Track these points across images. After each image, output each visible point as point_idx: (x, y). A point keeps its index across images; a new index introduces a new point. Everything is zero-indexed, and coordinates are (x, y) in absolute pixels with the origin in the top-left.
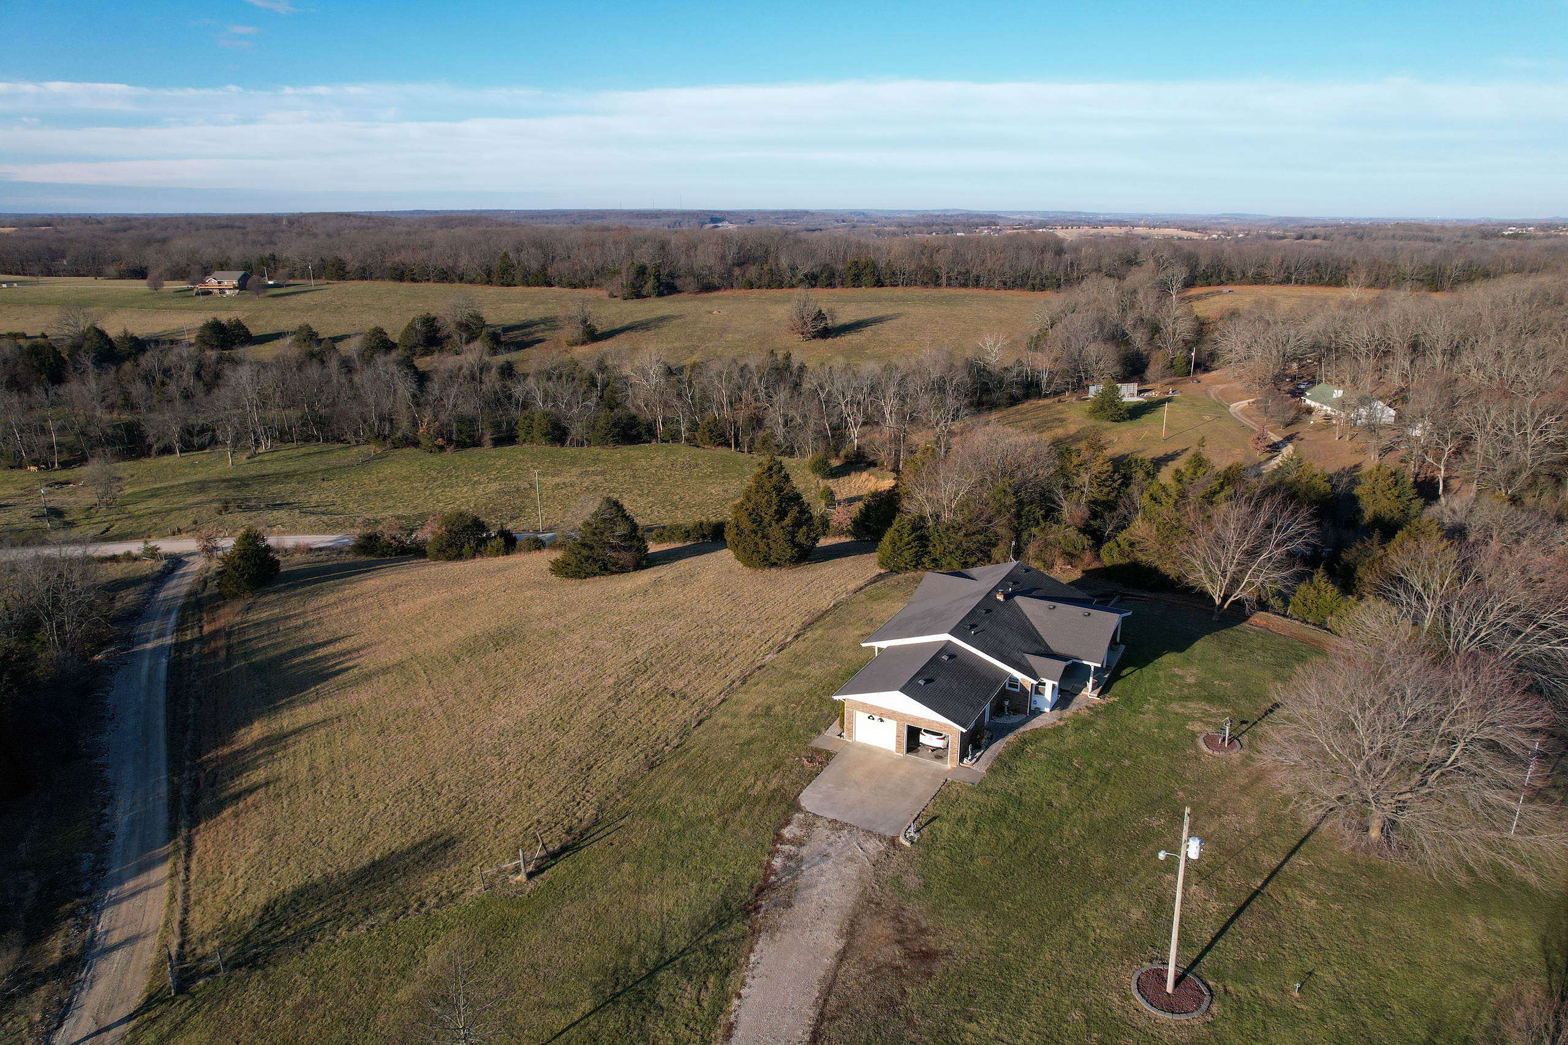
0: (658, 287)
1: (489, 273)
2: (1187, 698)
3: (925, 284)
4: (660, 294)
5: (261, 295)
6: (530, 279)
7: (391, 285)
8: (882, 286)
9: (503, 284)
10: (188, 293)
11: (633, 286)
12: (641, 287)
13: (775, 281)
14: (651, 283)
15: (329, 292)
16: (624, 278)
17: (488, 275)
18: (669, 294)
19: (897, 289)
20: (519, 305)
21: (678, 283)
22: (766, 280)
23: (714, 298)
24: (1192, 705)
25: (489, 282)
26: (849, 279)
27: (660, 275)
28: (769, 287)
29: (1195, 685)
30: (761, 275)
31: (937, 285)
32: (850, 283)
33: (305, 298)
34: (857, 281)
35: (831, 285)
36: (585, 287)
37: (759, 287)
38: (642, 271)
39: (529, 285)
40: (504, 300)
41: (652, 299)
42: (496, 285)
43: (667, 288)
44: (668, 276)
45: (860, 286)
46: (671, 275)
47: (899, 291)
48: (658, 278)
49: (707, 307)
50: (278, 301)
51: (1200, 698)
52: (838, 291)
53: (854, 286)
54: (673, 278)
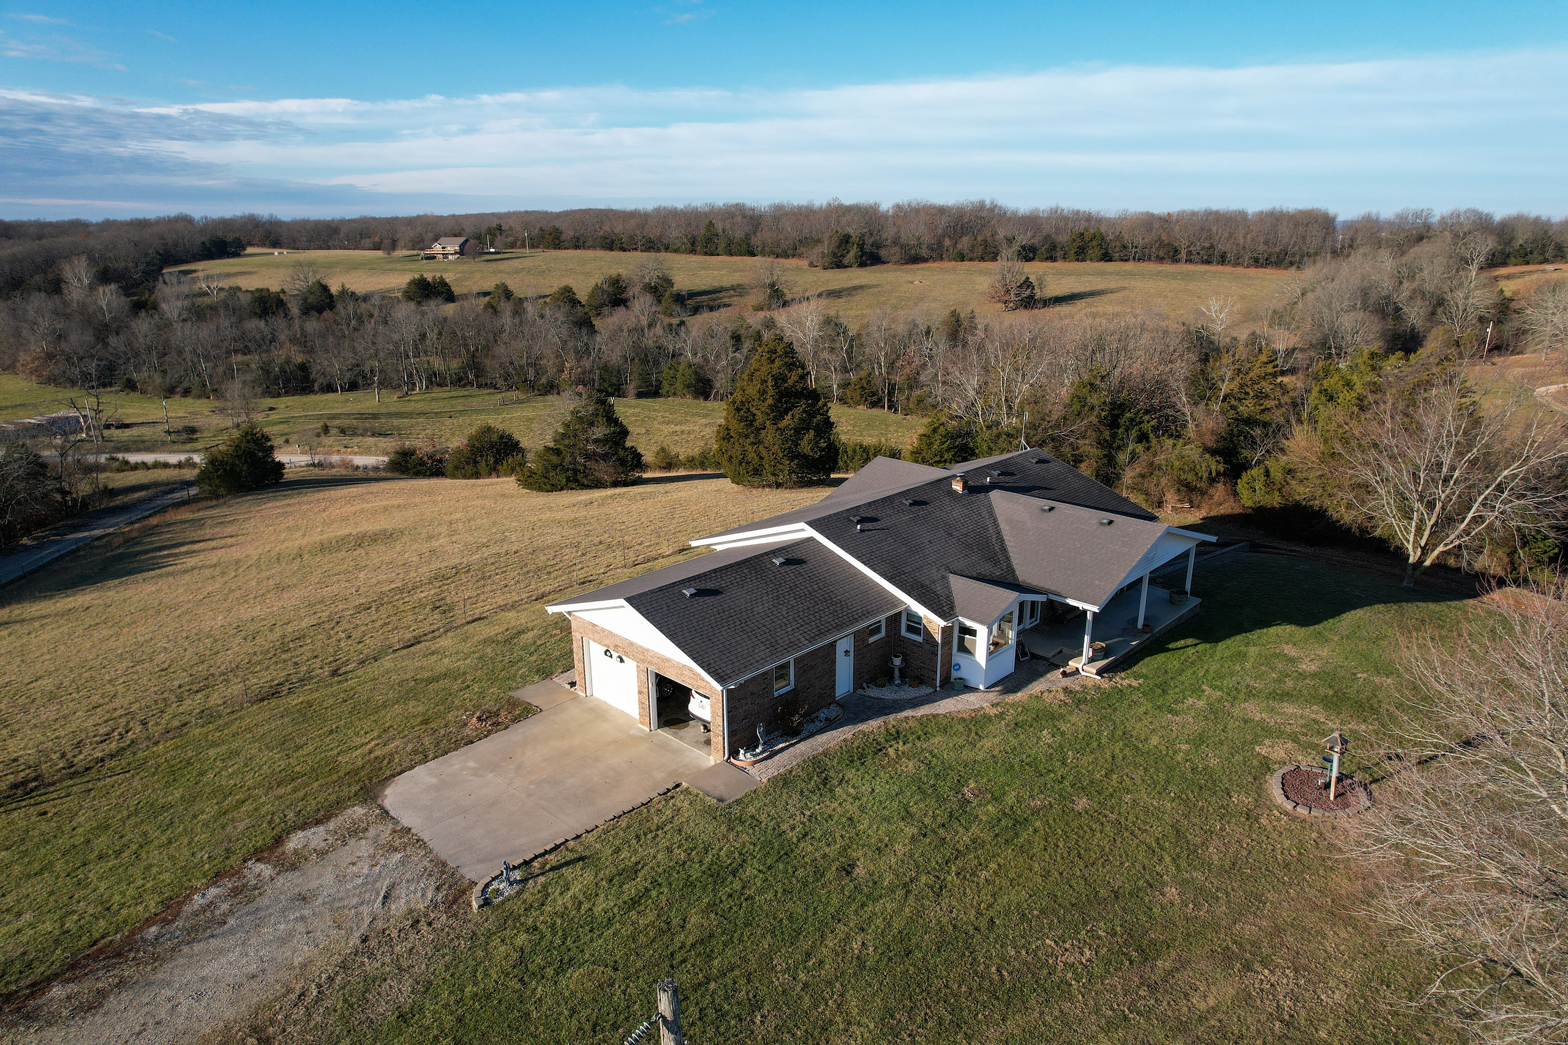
0: (861, 257)
1: (694, 242)
2: (1286, 696)
3: (1160, 259)
4: (862, 265)
5: (476, 259)
6: (734, 248)
7: (600, 253)
8: (1110, 260)
9: (706, 254)
10: (416, 258)
11: (834, 255)
12: (843, 256)
13: (989, 254)
14: (853, 251)
15: (540, 258)
16: (825, 248)
17: (693, 244)
18: (872, 264)
19: (1127, 264)
20: (716, 272)
21: (883, 253)
22: (979, 251)
23: (918, 269)
24: (1290, 709)
25: (693, 251)
26: (1072, 252)
27: (864, 244)
28: (982, 259)
29: (1314, 675)
30: (973, 246)
31: (1175, 260)
32: (1073, 257)
33: (516, 263)
34: (1081, 254)
35: (1052, 259)
36: (787, 256)
37: (971, 260)
38: (846, 240)
39: (731, 255)
40: (703, 268)
41: (853, 269)
42: (700, 254)
43: (871, 258)
44: (872, 245)
45: (1084, 260)
46: (878, 245)
47: (1129, 266)
48: (861, 247)
49: (909, 278)
50: (490, 265)
51: (1313, 698)
52: (1059, 265)
53: (1077, 260)
54: (878, 248)
